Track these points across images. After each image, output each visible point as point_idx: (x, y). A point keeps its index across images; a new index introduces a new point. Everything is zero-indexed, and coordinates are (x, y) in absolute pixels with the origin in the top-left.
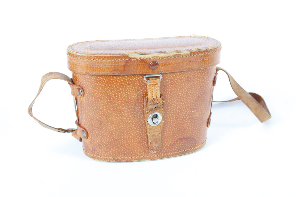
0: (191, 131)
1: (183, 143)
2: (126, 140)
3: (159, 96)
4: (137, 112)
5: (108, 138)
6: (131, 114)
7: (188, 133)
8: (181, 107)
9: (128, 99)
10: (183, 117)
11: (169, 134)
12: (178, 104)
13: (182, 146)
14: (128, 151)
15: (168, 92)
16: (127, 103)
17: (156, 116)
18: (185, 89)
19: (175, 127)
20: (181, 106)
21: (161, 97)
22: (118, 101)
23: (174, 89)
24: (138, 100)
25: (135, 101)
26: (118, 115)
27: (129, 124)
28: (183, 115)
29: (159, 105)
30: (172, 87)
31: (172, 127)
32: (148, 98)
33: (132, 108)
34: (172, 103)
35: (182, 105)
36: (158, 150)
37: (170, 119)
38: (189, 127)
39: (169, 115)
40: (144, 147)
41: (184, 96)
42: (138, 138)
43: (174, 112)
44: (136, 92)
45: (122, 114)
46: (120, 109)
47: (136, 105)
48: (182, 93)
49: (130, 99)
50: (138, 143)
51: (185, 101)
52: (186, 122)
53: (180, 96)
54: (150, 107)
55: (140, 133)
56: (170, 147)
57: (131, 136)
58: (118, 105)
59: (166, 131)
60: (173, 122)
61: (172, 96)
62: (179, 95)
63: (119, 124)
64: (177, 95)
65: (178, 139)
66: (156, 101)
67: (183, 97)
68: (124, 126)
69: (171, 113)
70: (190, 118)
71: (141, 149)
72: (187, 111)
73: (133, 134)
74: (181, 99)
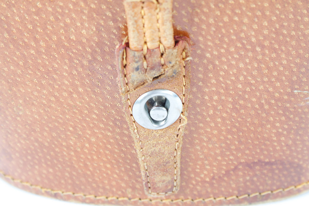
0: (287, 145)
1: (256, 175)
2: (76, 151)
3: (169, 41)
4: (102, 81)
5: (24, 139)
6: (83, 85)
7: (275, 150)
8: (254, 77)
9: (69, 40)
10: (261, 105)
11: (209, 149)
12: (241, 65)
13: (252, 181)
14: (83, 179)
15: (209, 25)
16: (67, 49)
18: (270, 21)
19: (229, 132)
20: (255, 73)
21: (176, 43)
22: (36, 41)
23: (231, 20)
24: (100, 44)
25: (91, 47)
26: (43, 82)
27: (81, 112)
28: (259, 99)
29: (169, 71)
30: (223, 12)
31: (220, 131)
32: (127, 45)
33: (82, 66)
34: (222, 62)
35: (259, 69)
36: (171, 190)
37: (215, 108)
38: (278, 135)
39: (211, 99)
40: (130, 177)
41: (267, 43)
42: (112, 152)
43: (227, 89)
44: (91, 18)
45: (55, 80)
46: (44, 66)
47: (95, 59)
48: (258, 32)
49: (73, 37)
50: (111, 163)
51: (272, 59)
52: (268, 121)
53: (251, 43)
54: (135, 77)
55: (114, 138)
56: (211, 184)
57: (90, 142)
58: (38, 52)
59: (201, 140)
60: (223, 119)
61: (221, 40)
62: (248, 38)
63: (50, 107)
64: (240, 39)
65: (241, 163)
66: (156, 59)
67: (263, 47)
68: (64, 113)
69: (218, 93)
70: (285, 109)
71: (122, 180)
72: (275, 87)
73: (93, 140)
74: (254, 51)
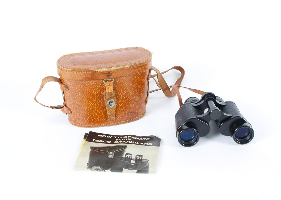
0: (134, 108)
1: (129, 115)
2: (94, 115)
3: (113, 91)
4: (100, 100)
5: (84, 114)
6: (97, 101)
7: (132, 110)
8: (127, 96)
9: (95, 93)
10: (129, 101)
11: (120, 111)
12: (125, 94)
13: (129, 117)
14: (96, 121)
15: (119, 87)
17: (112, 102)
18: (128, 86)
19: (124, 107)
20: (127, 95)
21: (114, 91)
22: (89, 94)
23: (122, 86)
24: (100, 93)
25: (99, 94)
26: (89, 101)
27: (96, 106)
28: (128, 99)
29: (113, 96)
31: (122, 107)
32: (106, 92)
33: (97, 97)
34: (121, 94)
35: (128, 94)
36: (114, 120)
37: (121, 102)
38: (132, 106)
39: (120, 100)
40: (105, 119)
41: (128, 89)
42: (102, 114)
43: (122, 98)
44: (99, 88)
45: (91, 101)
46: (90, 98)
47: (99, 96)
49: (96, 92)
50: (102, 117)
51: (129, 92)
52: (130, 104)
53: (126, 90)
54: (108, 97)
55: (102, 111)
56: (121, 118)
57: (98, 113)
58: (89, 96)
59: (119, 109)
60: (122, 104)
61: (121, 90)
62: (125, 89)
63: (90, 106)
64: (124, 89)
65: (126, 113)
66: (111, 94)
68: (93, 107)
69: (121, 99)
70: (133, 101)
71: (104, 120)
72: (131, 97)
73: (98, 112)
74: (126, 91)
